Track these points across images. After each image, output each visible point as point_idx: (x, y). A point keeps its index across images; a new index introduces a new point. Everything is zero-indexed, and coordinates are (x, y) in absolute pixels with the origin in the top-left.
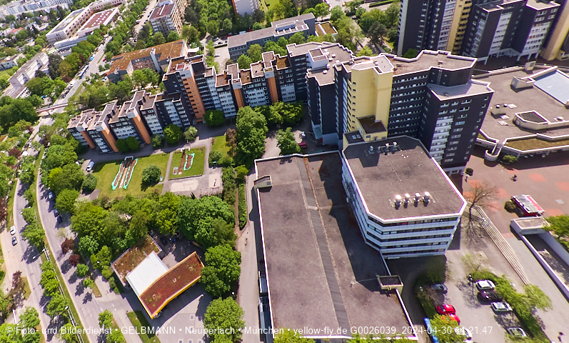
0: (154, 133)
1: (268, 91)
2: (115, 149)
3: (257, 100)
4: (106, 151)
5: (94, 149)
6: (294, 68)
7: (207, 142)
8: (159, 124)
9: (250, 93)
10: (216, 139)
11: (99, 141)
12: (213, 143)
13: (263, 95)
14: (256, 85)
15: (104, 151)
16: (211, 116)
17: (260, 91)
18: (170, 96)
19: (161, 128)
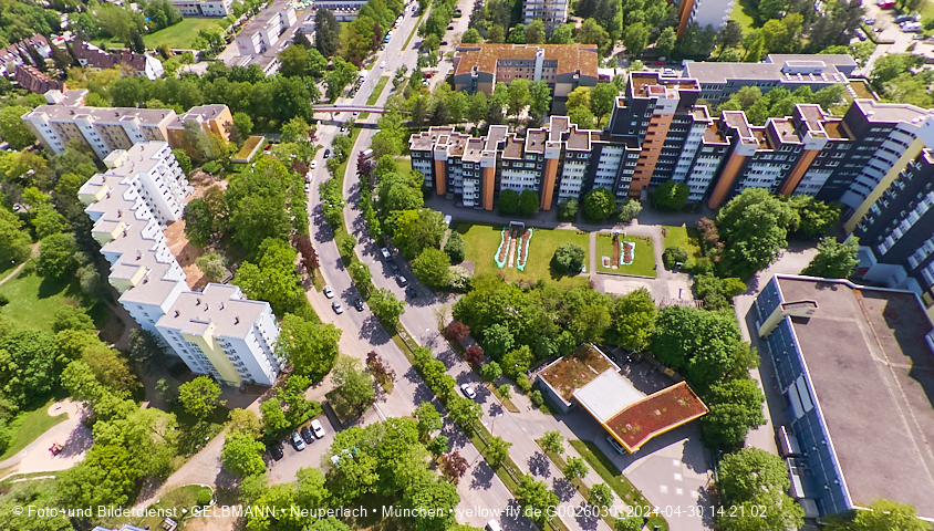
0: (561, 194)
1: (786, 175)
2: (489, 204)
4: (471, 204)
5: (444, 197)
7: (653, 230)
8: (580, 182)
9: (755, 168)
10: (670, 230)
11: (469, 187)
12: (664, 234)
13: (773, 177)
14: (776, 158)
16: (674, 190)
17: (774, 168)
18: (614, 139)
19: (578, 189)
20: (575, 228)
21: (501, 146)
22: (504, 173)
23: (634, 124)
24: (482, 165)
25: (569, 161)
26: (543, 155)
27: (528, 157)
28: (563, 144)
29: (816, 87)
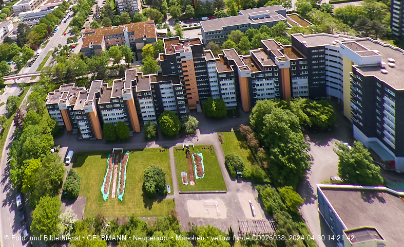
0: (144, 119)
1: (280, 84)
2: (99, 135)
3: (265, 92)
4: (87, 136)
5: (71, 132)
6: (310, 60)
8: (153, 109)
9: (257, 83)
10: (223, 135)
11: (83, 126)
13: (272, 86)
14: (266, 75)
15: (84, 137)
16: (213, 105)
17: (269, 81)
18: (166, 78)
19: (154, 114)
20: (157, 146)
21: (98, 95)
22: (103, 113)
23: (173, 68)
24: (86, 111)
25: (141, 98)
26: (122, 98)
27: (114, 101)
28: (134, 88)
29: (270, 25)
